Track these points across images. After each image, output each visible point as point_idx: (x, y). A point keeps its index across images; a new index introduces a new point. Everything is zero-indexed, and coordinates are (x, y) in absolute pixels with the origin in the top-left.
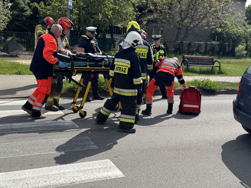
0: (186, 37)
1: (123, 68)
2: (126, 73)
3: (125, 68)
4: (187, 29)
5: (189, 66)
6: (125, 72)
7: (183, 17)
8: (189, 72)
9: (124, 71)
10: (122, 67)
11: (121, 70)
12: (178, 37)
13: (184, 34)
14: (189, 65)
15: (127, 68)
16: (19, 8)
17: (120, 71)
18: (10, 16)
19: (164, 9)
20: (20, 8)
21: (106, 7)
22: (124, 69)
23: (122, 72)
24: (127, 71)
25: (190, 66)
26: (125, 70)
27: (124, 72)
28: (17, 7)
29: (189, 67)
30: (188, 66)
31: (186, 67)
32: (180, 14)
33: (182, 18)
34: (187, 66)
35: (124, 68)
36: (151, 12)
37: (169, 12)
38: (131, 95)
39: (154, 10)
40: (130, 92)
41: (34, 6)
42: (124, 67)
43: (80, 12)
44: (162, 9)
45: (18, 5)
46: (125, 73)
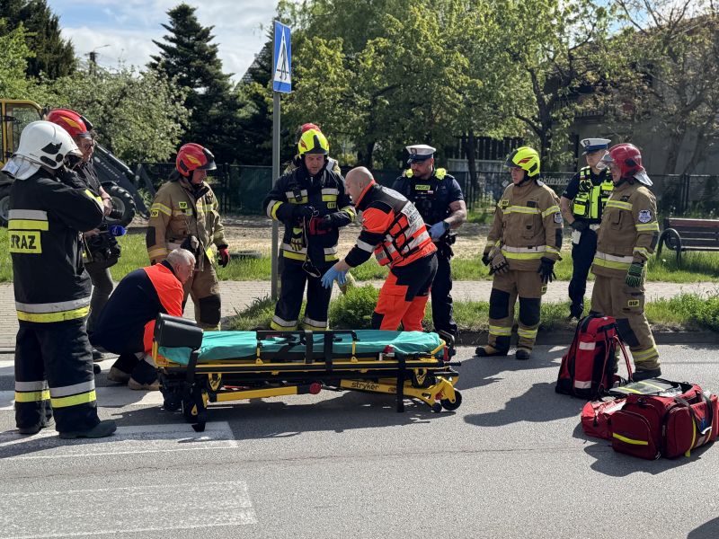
0: (699, 161)
1: (24, 237)
2: (38, 250)
3: (29, 237)
4: (700, 136)
5: (684, 250)
6: (35, 248)
7: (690, 99)
8: (681, 270)
9: (28, 244)
10: (21, 234)
11: (20, 243)
12: (674, 163)
13: (692, 154)
14: (682, 247)
15: (38, 235)
16: (223, 99)
17: (18, 247)
18: (186, 123)
19: (626, 81)
20: (228, 99)
21: (447, 83)
22: (28, 241)
23: (25, 251)
24: (37, 243)
25: (688, 249)
26: (32, 242)
27: (31, 247)
28: (220, 96)
29: (683, 253)
30: (679, 250)
31: (673, 253)
32: (679, 93)
33: (684, 104)
34: (676, 249)
35: (26, 237)
36: (587, 89)
37: (642, 89)
38: (62, 320)
39: (596, 84)
40: (55, 310)
41: (253, 92)
42: (27, 234)
43: (375, 102)
44: (622, 81)
45: (220, 90)
46: (35, 251)
